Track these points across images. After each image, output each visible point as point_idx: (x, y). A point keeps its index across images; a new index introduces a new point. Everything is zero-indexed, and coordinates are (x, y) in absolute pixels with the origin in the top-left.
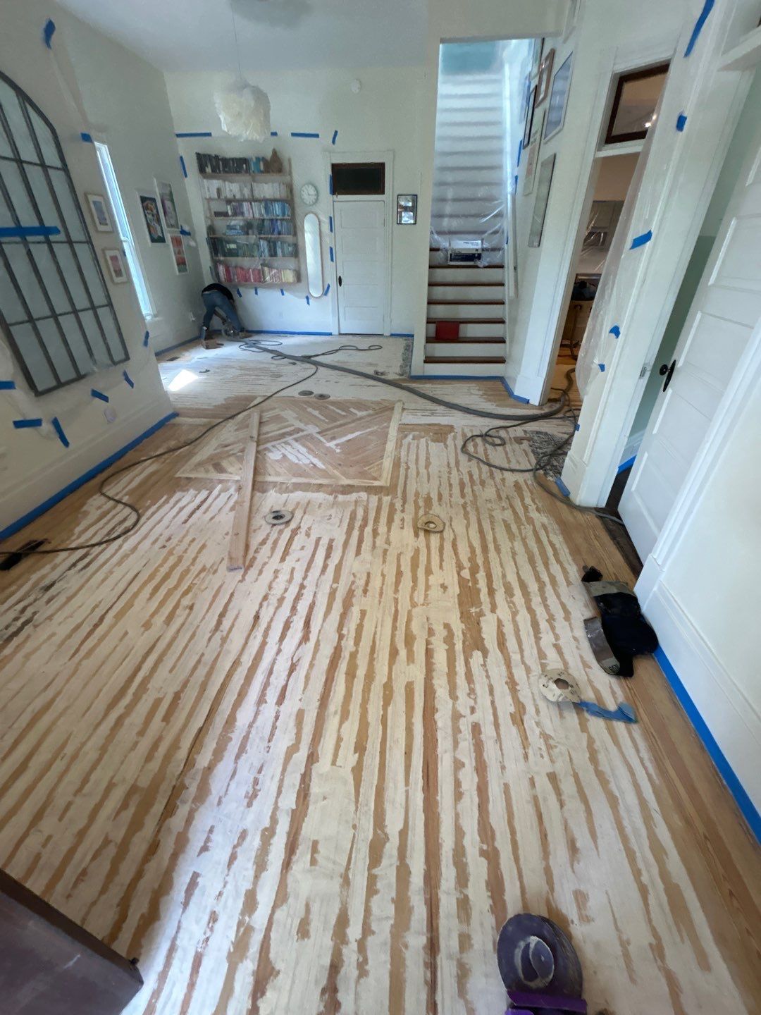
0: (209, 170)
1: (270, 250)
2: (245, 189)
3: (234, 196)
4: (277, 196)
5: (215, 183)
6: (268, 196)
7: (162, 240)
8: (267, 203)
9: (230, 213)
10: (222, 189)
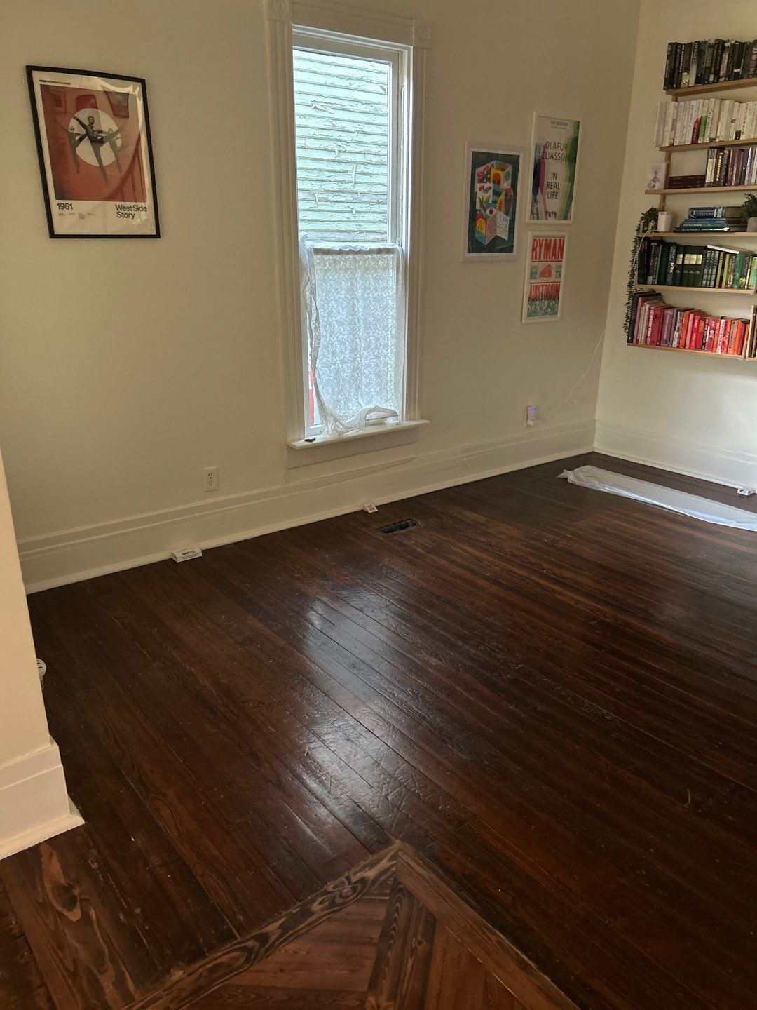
0: (689, 79)
5: (697, 107)
7: (502, 246)
9: (708, 179)
10: (709, 121)
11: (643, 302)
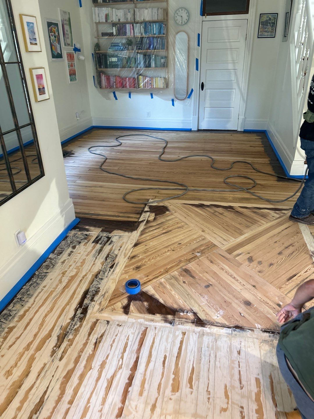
0: (100, 0)
1: (145, 62)
2: (129, 14)
3: (119, 20)
4: (155, 18)
5: (105, 11)
6: (147, 19)
7: (59, 56)
8: (146, 24)
9: (115, 33)
10: (109, 15)
11: (102, 74)
